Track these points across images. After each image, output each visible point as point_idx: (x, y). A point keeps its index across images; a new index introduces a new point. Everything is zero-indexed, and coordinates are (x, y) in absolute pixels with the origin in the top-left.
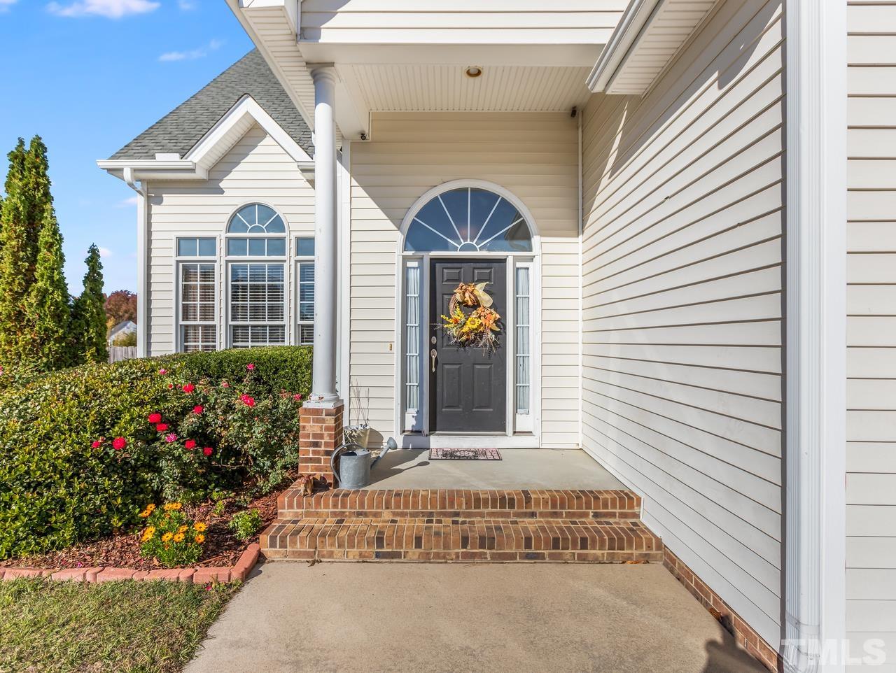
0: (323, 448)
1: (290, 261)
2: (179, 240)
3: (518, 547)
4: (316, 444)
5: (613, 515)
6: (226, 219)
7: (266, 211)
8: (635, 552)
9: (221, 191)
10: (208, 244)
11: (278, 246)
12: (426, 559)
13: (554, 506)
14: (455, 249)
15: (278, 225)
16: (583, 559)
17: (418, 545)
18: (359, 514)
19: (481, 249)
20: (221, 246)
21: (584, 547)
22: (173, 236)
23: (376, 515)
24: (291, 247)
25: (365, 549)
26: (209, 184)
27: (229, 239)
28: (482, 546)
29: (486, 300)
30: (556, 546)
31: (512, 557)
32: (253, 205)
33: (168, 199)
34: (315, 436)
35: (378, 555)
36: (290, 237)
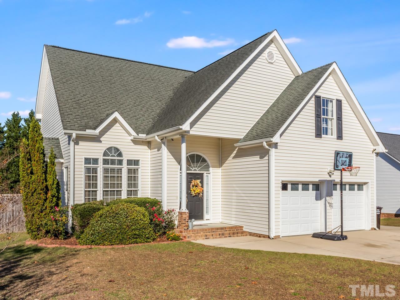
0: (186, 221)
1: (125, 168)
2: (85, 158)
3: (228, 235)
4: (185, 220)
5: (239, 230)
6: (103, 152)
7: (117, 150)
8: (245, 234)
9: (101, 142)
10: (96, 161)
11: (120, 162)
12: (213, 238)
13: (230, 229)
14: (192, 170)
15: (120, 155)
16: (237, 236)
17: (212, 236)
18: (197, 233)
19: (198, 171)
20: (101, 162)
21: (237, 234)
22: (83, 157)
23: (200, 233)
24: (125, 163)
25: (204, 237)
26: (96, 139)
27: (104, 159)
28: (222, 235)
29: (200, 185)
30: (233, 234)
31: (226, 237)
32: (112, 147)
33: (81, 143)
34: (185, 218)
35: (206, 238)
36: (125, 159)
